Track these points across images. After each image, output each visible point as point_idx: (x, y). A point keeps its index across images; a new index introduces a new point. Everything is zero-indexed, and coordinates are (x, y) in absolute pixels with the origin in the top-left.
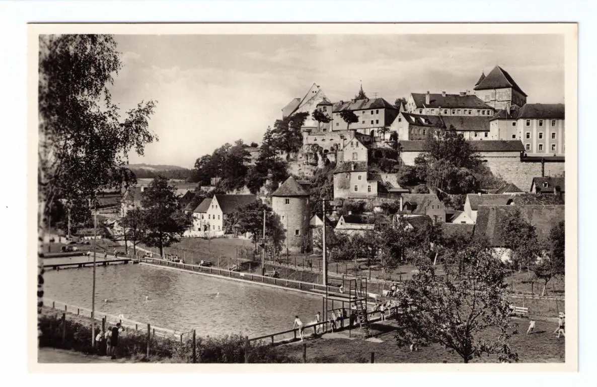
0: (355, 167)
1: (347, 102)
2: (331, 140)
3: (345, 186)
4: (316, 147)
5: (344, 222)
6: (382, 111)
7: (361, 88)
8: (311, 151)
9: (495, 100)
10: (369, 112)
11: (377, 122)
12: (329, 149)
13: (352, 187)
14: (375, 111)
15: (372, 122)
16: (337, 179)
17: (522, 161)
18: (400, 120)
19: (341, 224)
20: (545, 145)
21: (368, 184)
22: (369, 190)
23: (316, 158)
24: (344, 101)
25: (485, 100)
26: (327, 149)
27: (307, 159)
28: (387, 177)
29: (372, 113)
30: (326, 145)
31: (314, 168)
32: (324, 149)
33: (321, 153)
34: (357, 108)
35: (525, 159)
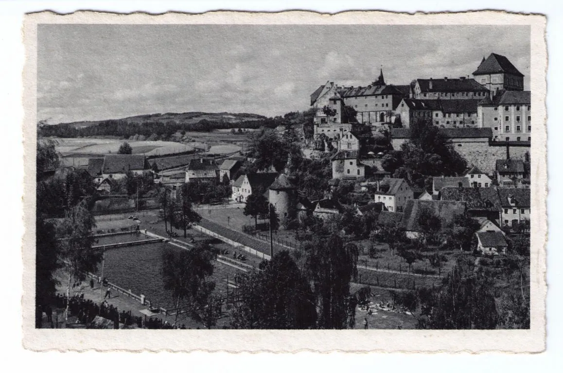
0: (347, 155)
1: (364, 88)
2: (335, 130)
3: (340, 169)
4: (323, 136)
5: (319, 207)
6: (390, 97)
7: (381, 72)
8: (319, 139)
9: (490, 83)
10: (380, 97)
11: (387, 105)
12: (333, 137)
13: (346, 171)
14: (385, 96)
15: (383, 105)
16: (335, 165)
17: (490, 145)
18: (403, 105)
19: (318, 208)
20: (522, 126)
21: (358, 168)
22: (359, 173)
23: (323, 145)
24: (362, 86)
25: (482, 82)
26: (332, 137)
27: (316, 146)
28: (374, 162)
29: (383, 98)
30: (330, 134)
31: (321, 153)
32: (329, 138)
33: (327, 141)
34: (370, 94)
35: (493, 143)
